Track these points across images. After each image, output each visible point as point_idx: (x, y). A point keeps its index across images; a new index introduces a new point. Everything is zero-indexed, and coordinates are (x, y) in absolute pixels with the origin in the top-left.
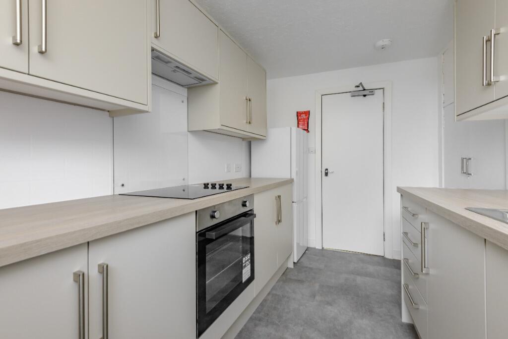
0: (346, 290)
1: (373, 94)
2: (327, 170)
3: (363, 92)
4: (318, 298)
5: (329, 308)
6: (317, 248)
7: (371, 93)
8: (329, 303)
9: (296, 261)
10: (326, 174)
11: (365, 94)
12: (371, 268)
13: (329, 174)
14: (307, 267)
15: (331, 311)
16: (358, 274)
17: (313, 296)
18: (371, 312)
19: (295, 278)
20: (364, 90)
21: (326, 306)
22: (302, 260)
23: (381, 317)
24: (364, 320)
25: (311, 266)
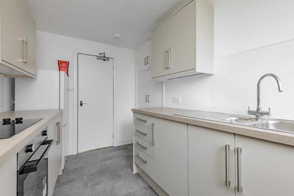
0: (103, 172)
1: (108, 60)
2: (81, 102)
3: (104, 58)
4: (89, 185)
5: (99, 186)
6: (73, 154)
7: (107, 59)
8: (98, 184)
9: (63, 169)
10: (81, 105)
11: (105, 59)
12: (110, 155)
13: (83, 105)
14: (72, 170)
15: (100, 188)
16: (105, 160)
17: (86, 185)
18: (120, 176)
19: (67, 180)
20: (104, 57)
21: (97, 186)
22: (66, 166)
23: (125, 176)
24: (119, 182)
25: (75, 167)
